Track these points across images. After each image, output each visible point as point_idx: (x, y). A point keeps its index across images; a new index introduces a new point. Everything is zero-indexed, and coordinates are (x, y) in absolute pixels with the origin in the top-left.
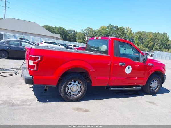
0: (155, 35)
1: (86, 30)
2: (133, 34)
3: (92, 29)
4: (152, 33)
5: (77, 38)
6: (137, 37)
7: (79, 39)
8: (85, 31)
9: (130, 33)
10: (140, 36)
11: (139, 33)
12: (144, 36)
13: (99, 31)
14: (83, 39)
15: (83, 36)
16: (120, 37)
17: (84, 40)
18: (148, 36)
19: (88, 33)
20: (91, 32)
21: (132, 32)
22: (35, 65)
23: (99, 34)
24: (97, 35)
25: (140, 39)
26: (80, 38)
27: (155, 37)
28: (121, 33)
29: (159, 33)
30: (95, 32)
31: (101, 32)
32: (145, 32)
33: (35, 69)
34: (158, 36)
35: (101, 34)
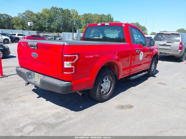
0: (100, 17)
1: (25, 13)
2: (79, 16)
3: (32, 12)
4: (97, 14)
5: (14, 24)
6: (85, 20)
7: (17, 26)
8: (23, 15)
9: (77, 16)
10: (87, 19)
11: (85, 15)
12: (91, 19)
13: (41, 15)
14: (23, 25)
15: (23, 21)
16: (67, 21)
17: (25, 27)
18: (95, 19)
19: (29, 17)
20: (31, 16)
21: (79, 15)
22: (73, 67)
23: (42, 18)
24: (39, 19)
25: (87, 22)
26: (18, 24)
27: (101, 19)
28: (67, 16)
29: (104, 14)
30: (37, 15)
31: (45, 16)
32: (91, 14)
33: (73, 72)
34: (103, 18)
35: (45, 18)
